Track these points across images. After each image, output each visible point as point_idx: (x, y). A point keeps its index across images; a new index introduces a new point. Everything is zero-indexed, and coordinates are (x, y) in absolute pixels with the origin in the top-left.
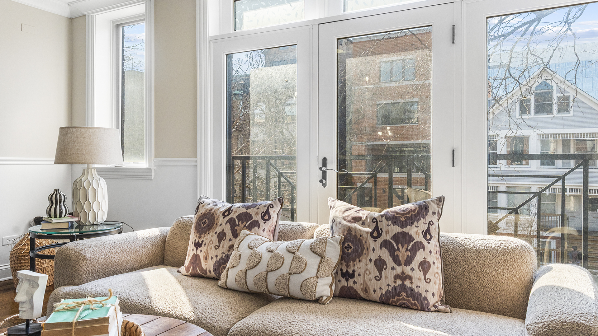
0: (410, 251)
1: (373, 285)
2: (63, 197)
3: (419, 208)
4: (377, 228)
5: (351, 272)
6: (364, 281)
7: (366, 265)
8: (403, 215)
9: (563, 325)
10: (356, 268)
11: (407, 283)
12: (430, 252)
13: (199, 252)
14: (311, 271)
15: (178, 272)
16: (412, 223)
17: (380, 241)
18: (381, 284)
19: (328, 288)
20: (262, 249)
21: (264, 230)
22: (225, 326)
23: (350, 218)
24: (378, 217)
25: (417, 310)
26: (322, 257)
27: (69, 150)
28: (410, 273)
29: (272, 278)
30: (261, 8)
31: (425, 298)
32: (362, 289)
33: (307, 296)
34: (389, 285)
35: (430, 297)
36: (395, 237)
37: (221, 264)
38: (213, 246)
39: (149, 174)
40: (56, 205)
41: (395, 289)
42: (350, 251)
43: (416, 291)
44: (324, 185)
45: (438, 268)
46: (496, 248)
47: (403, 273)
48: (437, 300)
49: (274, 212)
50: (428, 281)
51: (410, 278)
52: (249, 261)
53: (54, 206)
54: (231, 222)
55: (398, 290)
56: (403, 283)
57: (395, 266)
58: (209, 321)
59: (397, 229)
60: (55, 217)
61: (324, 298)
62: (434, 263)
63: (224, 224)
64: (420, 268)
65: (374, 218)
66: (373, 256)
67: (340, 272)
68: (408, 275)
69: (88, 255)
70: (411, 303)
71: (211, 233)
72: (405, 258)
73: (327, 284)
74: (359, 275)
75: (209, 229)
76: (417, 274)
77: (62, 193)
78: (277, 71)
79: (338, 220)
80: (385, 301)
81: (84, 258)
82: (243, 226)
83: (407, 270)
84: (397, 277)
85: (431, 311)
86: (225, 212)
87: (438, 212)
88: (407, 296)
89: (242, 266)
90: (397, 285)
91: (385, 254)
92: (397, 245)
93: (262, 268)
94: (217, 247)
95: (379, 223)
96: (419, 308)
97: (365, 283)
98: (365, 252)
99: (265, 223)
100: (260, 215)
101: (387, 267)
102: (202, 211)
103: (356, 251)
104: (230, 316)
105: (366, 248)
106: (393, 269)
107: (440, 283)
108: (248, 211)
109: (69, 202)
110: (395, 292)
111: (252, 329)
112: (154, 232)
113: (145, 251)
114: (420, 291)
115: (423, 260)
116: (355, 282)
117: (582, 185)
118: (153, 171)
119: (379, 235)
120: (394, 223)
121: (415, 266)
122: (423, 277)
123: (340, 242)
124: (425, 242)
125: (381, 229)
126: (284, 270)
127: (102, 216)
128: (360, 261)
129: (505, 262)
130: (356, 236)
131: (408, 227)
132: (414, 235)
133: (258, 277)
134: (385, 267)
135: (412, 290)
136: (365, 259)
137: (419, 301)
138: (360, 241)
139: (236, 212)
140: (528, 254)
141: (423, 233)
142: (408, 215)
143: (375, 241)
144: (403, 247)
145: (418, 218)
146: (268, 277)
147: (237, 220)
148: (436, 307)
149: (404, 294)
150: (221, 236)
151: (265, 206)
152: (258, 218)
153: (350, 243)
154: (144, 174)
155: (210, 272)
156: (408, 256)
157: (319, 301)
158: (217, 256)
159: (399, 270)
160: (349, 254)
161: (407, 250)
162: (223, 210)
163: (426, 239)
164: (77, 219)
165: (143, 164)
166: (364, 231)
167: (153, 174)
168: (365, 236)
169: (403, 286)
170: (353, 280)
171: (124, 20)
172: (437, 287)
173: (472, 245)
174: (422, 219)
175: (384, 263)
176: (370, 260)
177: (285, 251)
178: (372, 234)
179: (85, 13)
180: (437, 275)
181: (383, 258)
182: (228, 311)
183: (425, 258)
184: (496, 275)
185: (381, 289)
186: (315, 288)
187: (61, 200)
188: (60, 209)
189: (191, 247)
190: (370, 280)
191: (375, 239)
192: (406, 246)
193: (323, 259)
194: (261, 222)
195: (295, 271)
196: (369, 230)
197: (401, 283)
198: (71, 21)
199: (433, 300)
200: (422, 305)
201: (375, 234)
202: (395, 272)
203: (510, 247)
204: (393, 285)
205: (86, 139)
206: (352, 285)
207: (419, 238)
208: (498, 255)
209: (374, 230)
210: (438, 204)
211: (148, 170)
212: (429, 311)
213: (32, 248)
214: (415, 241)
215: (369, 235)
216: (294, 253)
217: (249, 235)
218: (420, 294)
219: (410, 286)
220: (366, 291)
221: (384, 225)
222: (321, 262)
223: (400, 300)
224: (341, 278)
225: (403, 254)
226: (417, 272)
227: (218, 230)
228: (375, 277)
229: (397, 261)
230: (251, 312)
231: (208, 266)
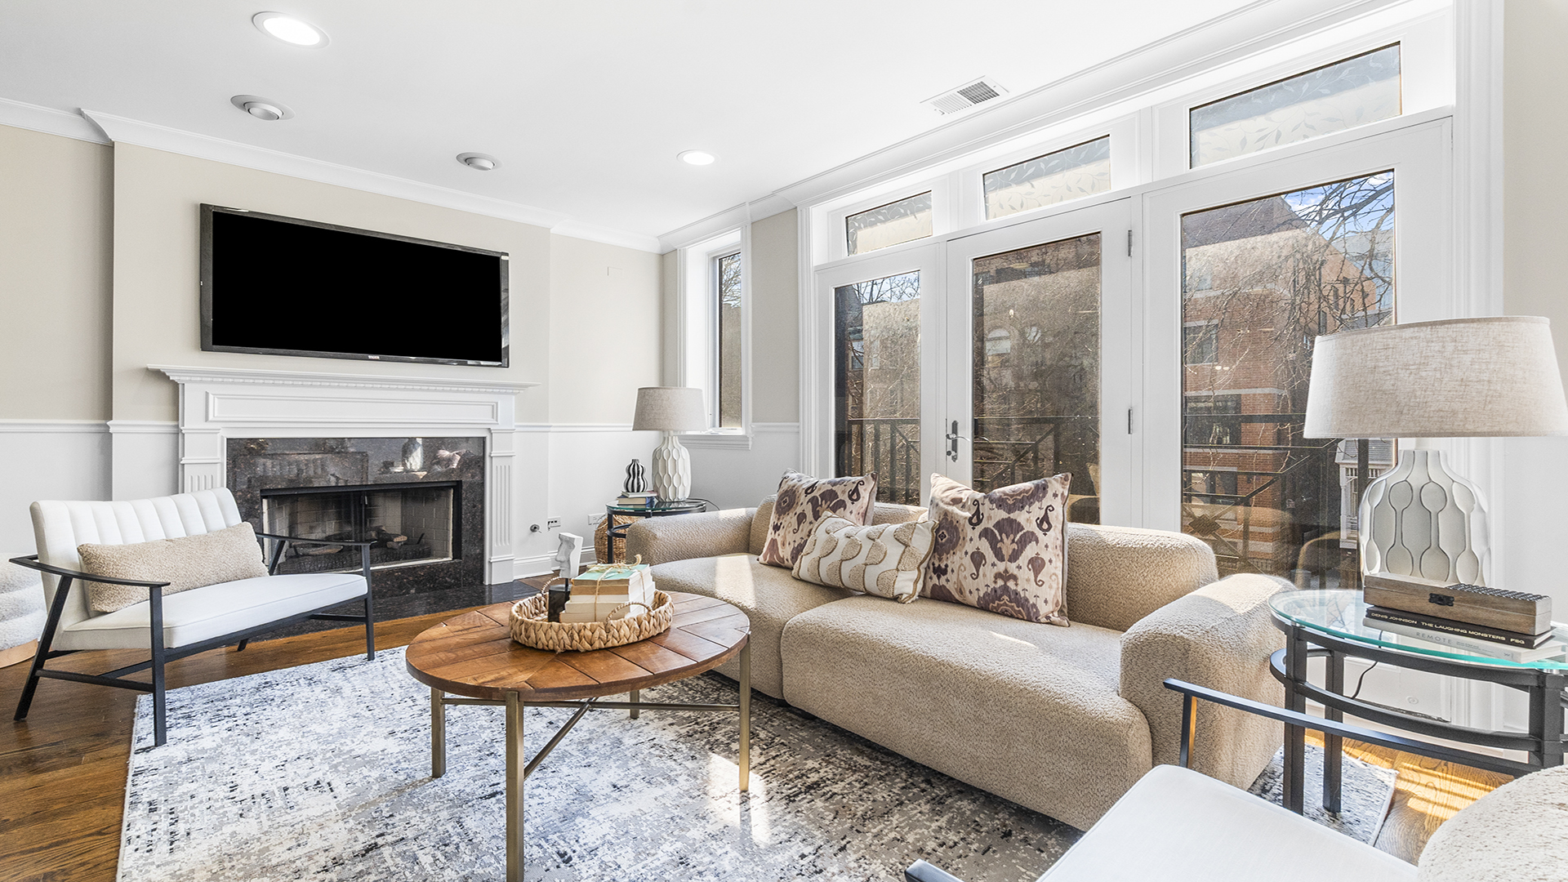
0: (1016, 543)
1: (969, 584)
2: (641, 469)
3: (1035, 488)
4: (977, 512)
5: (943, 567)
6: (958, 579)
7: (961, 559)
8: (1012, 496)
9: (1156, 637)
10: (949, 563)
11: (1011, 584)
12: (1047, 546)
13: (776, 537)
14: (891, 562)
15: (758, 560)
16: (1023, 508)
17: (979, 528)
18: (978, 584)
19: (911, 584)
20: (840, 535)
21: (851, 512)
22: (783, 620)
23: (948, 500)
24: (980, 498)
25: (1023, 619)
26: (907, 546)
27: (646, 415)
28: (1016, 572)
29: (847, 568)
30: (879, 224)
31: (1034, 605)
32: (956, 589)
33: (884, 592)
34: (987, 586)
35: (1040, 604)
36: (998, 525)
37: (797, 551)
38: (791, 529)
39: (746, 443)
40: (634, 478)
41: (996, 591)
42: (944, 540)
43: (1022, 596)
44: (954, 459)
45: (1056, 568)
46: (1149, 546)
47: (1006, 571)
48: (1052, 610)
49: (865, 490)
50: (1040, 584)
51: (1015, 578)
52: (823, 548)
53: (632, 479)
54: (814, 501)
55: (999, 592)
56: (1005, 583)
57: (997, 562)
58: (768, 611)
59: (1002, 514)
60: (633, 491)
61: (904, 596)
62: (1050, 561)
63: (805, 503)
64: (1030, 566)
65: (976, 500)
66: (970, 548)
67: (931, 567)
68: (1012, 574)
69: (659, 534)
70: (1015, 611)
71: (790, 514)
72: (1010, 552)
73: (911, 580)
74: (953, 571)
75: (789, 509)
76: (1025, 574)
77: (640, 464)
78: (896, 307)
79: (936, 501)
80: (983, 606)
81: (655, 537)
82: (826, 506)
83: (1012, 568)
84: (998, 576)
85: (1040, 623)
86: (808, 488)
87: (1062, 494)
88: (1010, 602)
89: (816, 554)
90: (998, 586)
91: (985, 546)
92: (1001, 535)
93: (835, 557)
94: (795, 531)
95: (981, 506)
96: (1026, 618)
97: (959, 582)
98: (960, 542)
99: (853, 503)
100: (847, 493)
101: (986, 562)
102: (785, 487)
103: (950, 541)
104: (792, 609)
105: (962, 538)
106: (993, 565)
107: (1058, 588)
108: (834, 488)
109: (648, 475)
110: (995, 595)
111: (809, 622)
112: (740, 513)
113: (725, 536)
114: (1027, 596)
115: (1034, 555)
116: (948, 581)
117: (1357, 462)
118: (750, 439)
119: (980, 521)
120: (999, 507)
121: (1023, 563)
122: (1033, 578)
123: (933, 529)
124: (1039, 533)
125: (982, 514)
126: (860, 560)
127: (684, 493)
128: (954, 553)
129: (1157, 565)
130: (952, 521)
131: (1017, 512)
132: (1023, 523)
133: (831, 566)
134: (984, 562)
135: (1017, 594)
136: (960, 551)
137: (1025, 608)
138: (956, 529)
139: (820, 489)
140: (1195, 557)
141: (1038, 521)
142: (1018, 497)
143: (973, 528)
144: (1008, 538)
145: (1032, 500)
146: (842, 567)
147: (820, 499)
148: (1048, 617)
149: (1006, 598)
150: (801, 518)
151: (854, 483)
152: (845, 498)
153: (944, 531)
154: (740, 443)
155: (787, 560)
156: (1014, 549)
157: (899, 600)
158: (795, 541)
159: (1001, 567)
160: (943, 545)
161: (1013, 541)
162: (805, 486)
163: (1041, 529)
164: (656, 495)
165: (739, 431)
166: (962, 516)
167: (750, 443)
168: (962, 522)
169: (1005, 588)
170: (945, 577)
171: (726, 249)
172: (1053, 592)
173: (1117, 540)
174: (1037, 502)
175: (983, 557)
176: (966, 553)
177: (865, 537)
178: (970, 519)
179: (676, 247)
180: (1054, 577)
181: (982, 551)
182: (791, 603)
183: (1037, 554)
184: (1144, 583)
185: (978, 590)
186: (894, 583)
187: (638, 472)
188: (638, 483)
189: (771, 530)
190: (965, 578)
191: (974, 525)
192: (1012, 536)
193: (907, 549)
194: (848, 502)
195: (871, 562)
196: (969, 515)
197: (1003, 584)
198: (662, 256)
199: (1044, 610)
200: (1028, 614)
201: (974, 520)
202: (995, 570)
203: (1169, 545)
204: (992, 585)
205: (664, 402)
206: (945, 583)
207: (1031, 526)
208: (1149, 555)
209: (973, 515)
210: (1063, 484)
211: (745, 438)
212: (1039, 622)
213: (610, 526)
214: (1024, 531)
215: (967, 521)
216: (873, 540)
217: (831, 517)
218: (1027, 600)
219: (1015, 588)
220: (961, 592)
221: (986, 509)
222: (904, 552)
223: (1002, 605)
224: (933, 574)
225: (1007, 547)
226: (1024, 570)
227: (799, 510)
228: (971, 575)
229: (999, 555)
230: (819, 605)
231: (785, 553)
